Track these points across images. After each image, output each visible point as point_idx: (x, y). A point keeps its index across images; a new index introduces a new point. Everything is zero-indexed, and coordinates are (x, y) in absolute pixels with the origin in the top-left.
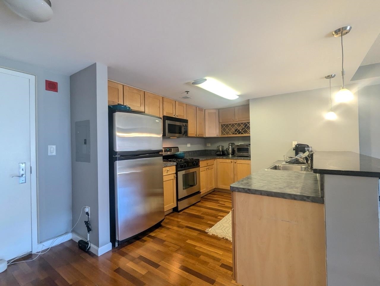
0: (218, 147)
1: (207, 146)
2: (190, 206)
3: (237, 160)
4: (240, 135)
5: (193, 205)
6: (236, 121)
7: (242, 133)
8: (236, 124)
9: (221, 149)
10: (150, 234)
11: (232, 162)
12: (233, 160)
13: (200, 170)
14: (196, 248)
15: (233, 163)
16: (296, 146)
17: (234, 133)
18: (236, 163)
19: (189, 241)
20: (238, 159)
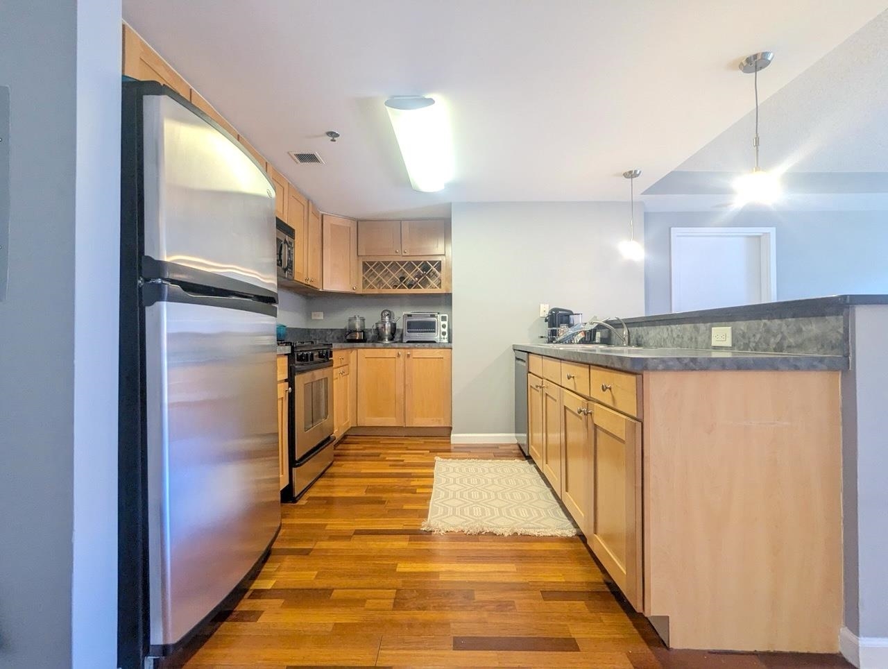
0: (350, 320)
1: (313, 318)
2: (316, 480)
3: (414, 350)
4: (413, 291)
5: (322, 475)
6: (404, 254)
7: (417, 287)
8: (402, 263)
9: (358, 327)
10: (254, 585)
11: (399, 355)
12: (403, 350)
13: (333, 373)
14: (442, 578)
15: (401, 358)
16: (551, 312)
17: (396, 286)
18: (411, 358)
19: (403, 567)
20: (415, 348)
